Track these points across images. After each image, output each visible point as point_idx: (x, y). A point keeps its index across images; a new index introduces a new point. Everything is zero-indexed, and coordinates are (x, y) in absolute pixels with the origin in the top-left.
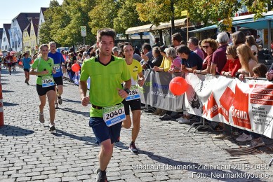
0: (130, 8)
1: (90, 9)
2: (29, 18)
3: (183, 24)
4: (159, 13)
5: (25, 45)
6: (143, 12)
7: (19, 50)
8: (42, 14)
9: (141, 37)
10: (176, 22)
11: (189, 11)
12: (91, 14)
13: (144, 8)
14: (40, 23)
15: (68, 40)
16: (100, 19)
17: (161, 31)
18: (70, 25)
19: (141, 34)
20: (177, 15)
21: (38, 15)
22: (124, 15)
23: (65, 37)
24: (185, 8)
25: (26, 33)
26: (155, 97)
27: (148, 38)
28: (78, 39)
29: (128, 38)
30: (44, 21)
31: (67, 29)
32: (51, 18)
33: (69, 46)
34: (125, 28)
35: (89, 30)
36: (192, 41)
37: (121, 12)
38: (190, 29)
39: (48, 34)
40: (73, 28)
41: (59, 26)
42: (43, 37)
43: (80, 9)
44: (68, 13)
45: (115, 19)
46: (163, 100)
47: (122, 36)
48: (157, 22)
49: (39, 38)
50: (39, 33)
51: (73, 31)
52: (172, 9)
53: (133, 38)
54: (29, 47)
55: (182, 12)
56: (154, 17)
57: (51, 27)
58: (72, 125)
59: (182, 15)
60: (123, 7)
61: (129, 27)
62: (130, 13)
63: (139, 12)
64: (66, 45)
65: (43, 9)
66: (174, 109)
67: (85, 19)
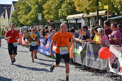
0: (70, 3)
1: (44, 3)
2: (4, 8)
3: (104, 14)
4: (89, 6)
5: (1, 24)
6: (79, 6)
8: (13, 5)
9: (77, 21)
10: (100, 12)
11: (109, 6)
12: (45, 6)
13: (80, 3)
14: (12, 11)
15: (29, 22)
16: (50, 9)
17: (89, 18)
18: (31, 13)
19: (77, 20)
20: (101, 8)
21: (10, 6)
22: (66, 7)
23: (27, 20)
24: (106, 4)
25: (2, 17)
26: (89, 60)
27: (80, 22)
28: (36, 21)
29: (67, 22)
30: (14, 10)
31: (29, 15)
32: (19, 8)
33: (29, 26)
34: (66, 15)
35: (43, 16)
36: (113, 25)
37: (64, 5)
38: (109, 17)
39: (16, 18)
40: (33, 14)
41: (23, 13)
42: (13, 20)
43: (37, 3)
44: (30, 5)
45: (60, 10)
46: (94, 62)
47: (63, 21)
48: (88, 12)
49: (11, 20)
50: (10, 17)
51: (32, 16)
52: (98, 4)
53: (71, 22)
54: (4, 26)
55: (104, 6)
56: (86, 9)
57: (19, 13)
58: (35, 76)
59: (104, 8)
60: (66, 2)
61: (69, 15)
62: (70, 6)
63: (76, 6)
64: (28, 25)
65: (14, 2)
66: (102, 69)
67: (40, 9)
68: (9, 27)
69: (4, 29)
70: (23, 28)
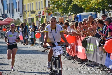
5: (26, 9)
7: (17, 15)
33: (96, 11)
54: (33, 12)
68: (45, 15)
69: (32, 19)
70: (80, 16)
